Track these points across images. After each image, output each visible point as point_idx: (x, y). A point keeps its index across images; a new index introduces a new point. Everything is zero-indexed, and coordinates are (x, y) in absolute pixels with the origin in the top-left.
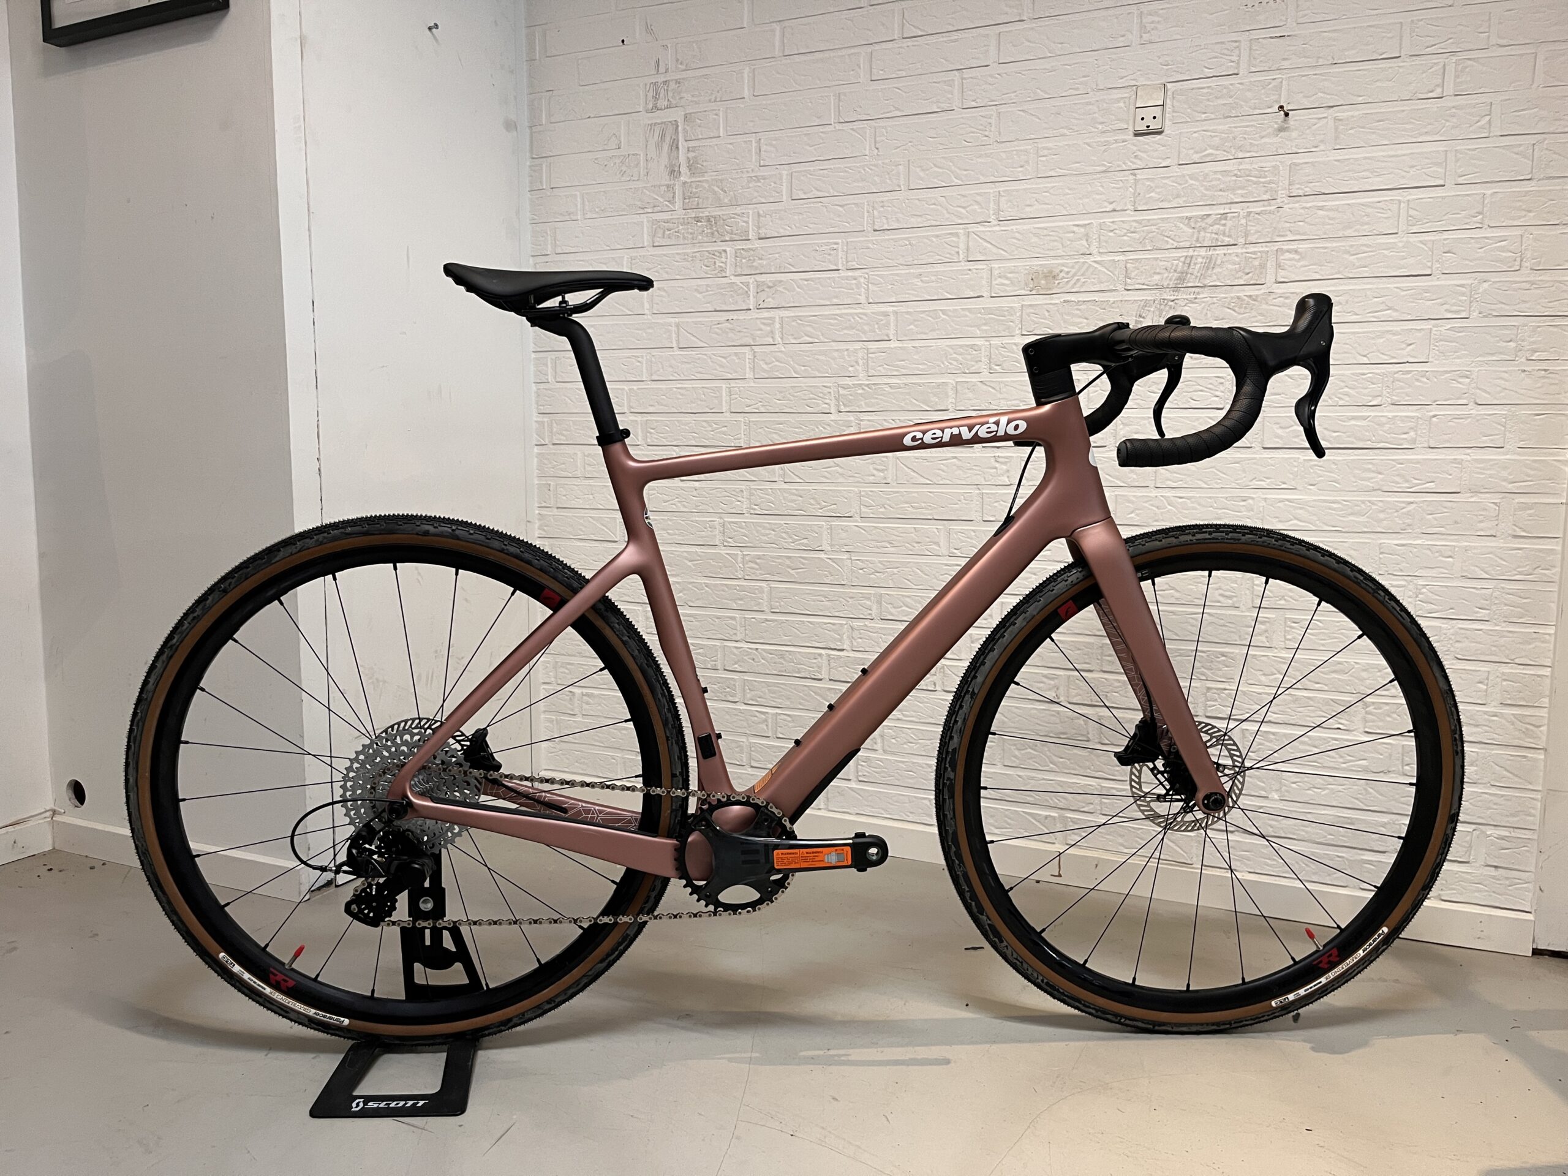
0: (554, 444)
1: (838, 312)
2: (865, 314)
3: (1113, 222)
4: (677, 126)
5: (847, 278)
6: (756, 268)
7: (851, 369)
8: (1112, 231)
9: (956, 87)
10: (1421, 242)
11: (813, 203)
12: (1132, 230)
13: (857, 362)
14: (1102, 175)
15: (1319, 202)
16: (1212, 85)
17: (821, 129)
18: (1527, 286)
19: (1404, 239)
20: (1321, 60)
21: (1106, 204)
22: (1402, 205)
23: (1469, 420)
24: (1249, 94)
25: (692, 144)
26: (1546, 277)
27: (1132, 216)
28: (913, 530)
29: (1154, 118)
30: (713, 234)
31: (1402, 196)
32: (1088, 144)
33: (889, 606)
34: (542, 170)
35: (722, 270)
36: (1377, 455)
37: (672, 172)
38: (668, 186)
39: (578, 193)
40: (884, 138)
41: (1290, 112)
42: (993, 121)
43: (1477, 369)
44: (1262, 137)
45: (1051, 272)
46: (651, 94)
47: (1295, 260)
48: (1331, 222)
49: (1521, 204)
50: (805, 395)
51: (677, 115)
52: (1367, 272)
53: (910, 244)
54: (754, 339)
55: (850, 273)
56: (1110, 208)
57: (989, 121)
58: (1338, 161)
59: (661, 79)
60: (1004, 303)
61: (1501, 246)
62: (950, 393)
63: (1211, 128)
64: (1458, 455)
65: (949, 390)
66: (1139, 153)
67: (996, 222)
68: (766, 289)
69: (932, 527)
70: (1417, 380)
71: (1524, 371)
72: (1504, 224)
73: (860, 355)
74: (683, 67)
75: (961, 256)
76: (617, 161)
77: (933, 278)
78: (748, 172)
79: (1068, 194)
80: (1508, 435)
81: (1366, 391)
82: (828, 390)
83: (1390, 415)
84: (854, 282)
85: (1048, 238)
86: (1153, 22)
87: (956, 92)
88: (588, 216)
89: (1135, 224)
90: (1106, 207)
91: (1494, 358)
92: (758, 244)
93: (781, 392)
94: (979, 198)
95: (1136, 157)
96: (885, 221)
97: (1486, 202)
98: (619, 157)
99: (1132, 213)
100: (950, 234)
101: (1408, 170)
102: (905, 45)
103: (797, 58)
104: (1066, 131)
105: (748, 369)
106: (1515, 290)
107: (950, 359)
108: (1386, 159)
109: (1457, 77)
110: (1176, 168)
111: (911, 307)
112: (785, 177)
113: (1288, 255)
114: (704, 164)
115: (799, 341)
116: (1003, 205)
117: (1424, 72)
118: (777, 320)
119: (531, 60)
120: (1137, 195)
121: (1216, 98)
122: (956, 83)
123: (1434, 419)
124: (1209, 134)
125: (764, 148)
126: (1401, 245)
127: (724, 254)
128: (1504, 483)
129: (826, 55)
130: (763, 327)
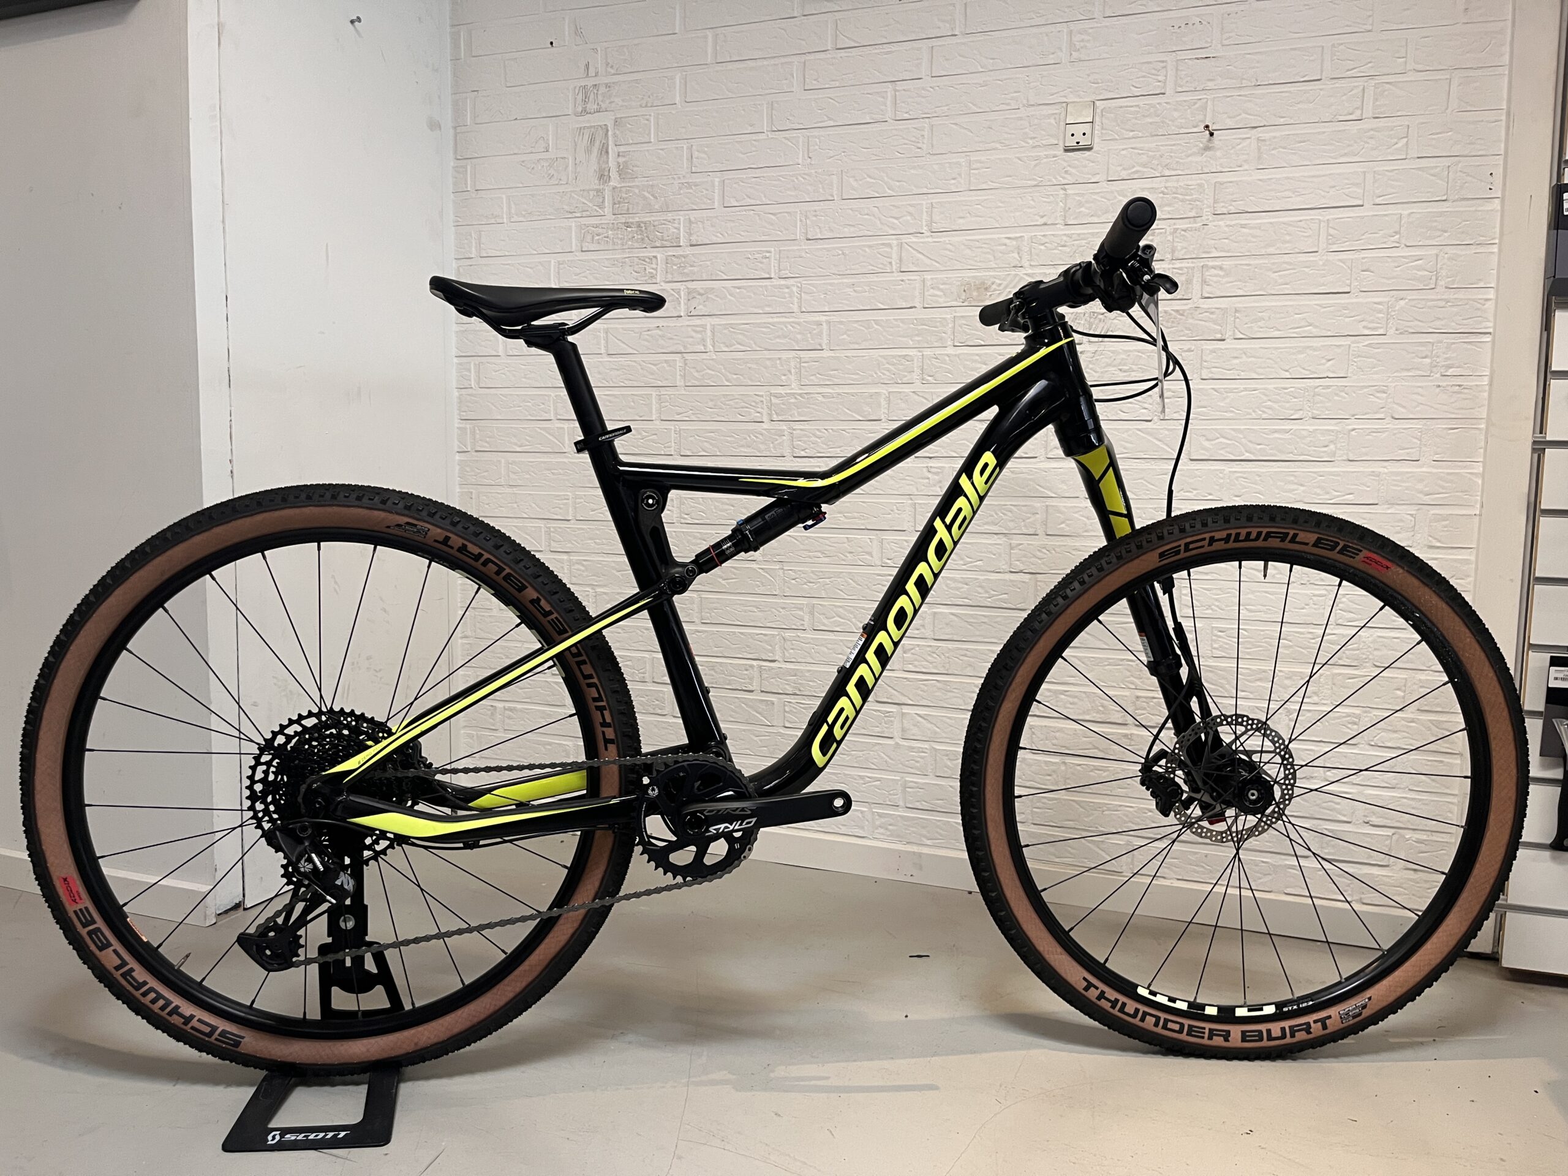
0: (477, 451)
1: (771, 320)
2: (798, 324)
3: (1044, 236)
4: (607, 131)
5: (780, 287)
6: (687, 275)
7: (783, 377)
8: (1043, 244)
9: (889, 98)
10: (1340, 260)
11: (745, 210)
12: (1063, 243)
13: (790, 372)
14: (1034, 189)
15: (1243, 219)
16: (1141, 104)
17: (754, 137)
18: (1442, 304)
19: (1325, 257)
20: (1244, 81)
21: (1038, 218)
22: (1322, 224)
23: (1387, 433)
24: (1176, 114)
25: (622, 149)
26: (1461, 295)
27: (1062, 230)
28: (846, 540)
29: (1084, 134)
30: (643, 239)
31: (1321, 215)
32: (1019, 159)
33: (821, 617)
34: (466, 171)
35: (653, 277)
36: (1299, 467)
37: (601, 176)
38: (598, 191)
39: (504, 196)
40: (817, 147)
41: (1215, 132)
42: (926, 133)
43: (1394, 384)
44: (1189, 156)
45: (983, 283)
46: (580, 97)
47: (1220, 276)
48: (1254, 240)
49: (1435, 224)
50: (737, 403)
51: (607, 119)
52: (1288, 289)
53: (843, 254)
54: (685, 347)
55: (783, 282)
56: (1041, 221)
57: (923, 133)
58: (1260, 180)
59: (590, 82)
60: (936, 314)
61: (1416, 265)
62: (883, 403)
63: (1138, 146)
64: (1377, 468)
65: (882, 400)
66: (1069, 168)
67: (929, 234)
68: (698, 297)
69: (864, 537)
70: (1337, 395)
71: (1439, 386)
72: (1420, 244)
73: (792, 364)
74: (613, 71)
75: (894, 267)
76: (546, 164)
77: (867, 288)
78: (679, 178)
79: (1000, 207)
80: (1424, 449)
81: (1288, 405)
82: (762, 399)
83: (1311, 428)
84: (787, 290)
85: (980, 250)
86: (1083, 41)
87: (889, 103)
88: (515, 218)
89: (1065, 238)
90: (1037, 221)
91: (1410, 374)
92: (689, 251)
93: (712, 400)
94: (911, 209)
95: (1066, 172)
96: (818, 231)
97: (1403, 222)
98: (547, 160)
99: (1062, 227)
100: (883, 244)
101: (1327, 190)
102: (839, 55)
103: (730, 66)
104: (998, 146)
105: (678, 377)
106: (1430, 307)
107: (884, 369)
108: (1307, 179)
109: (1376, 100)
110: (1105, 184)
111: (844, 317)
112: (717, 184)
113: (1213, 271)
114: (635, 169)
115: (732, 349)
116: (936, 218)
117: (1345, 94)
118: (708, 327)
119: (456, 59)
120: (1066, 210)
121: (1144, 116)
122: (889, 94)
123: (1353, 433)
124: (1136, 151)
125: (696, 154)
126: (1321, 263)
127: (654, 260)
128: (1420, 495)
129: (759, 63)
130: (694, 334)
